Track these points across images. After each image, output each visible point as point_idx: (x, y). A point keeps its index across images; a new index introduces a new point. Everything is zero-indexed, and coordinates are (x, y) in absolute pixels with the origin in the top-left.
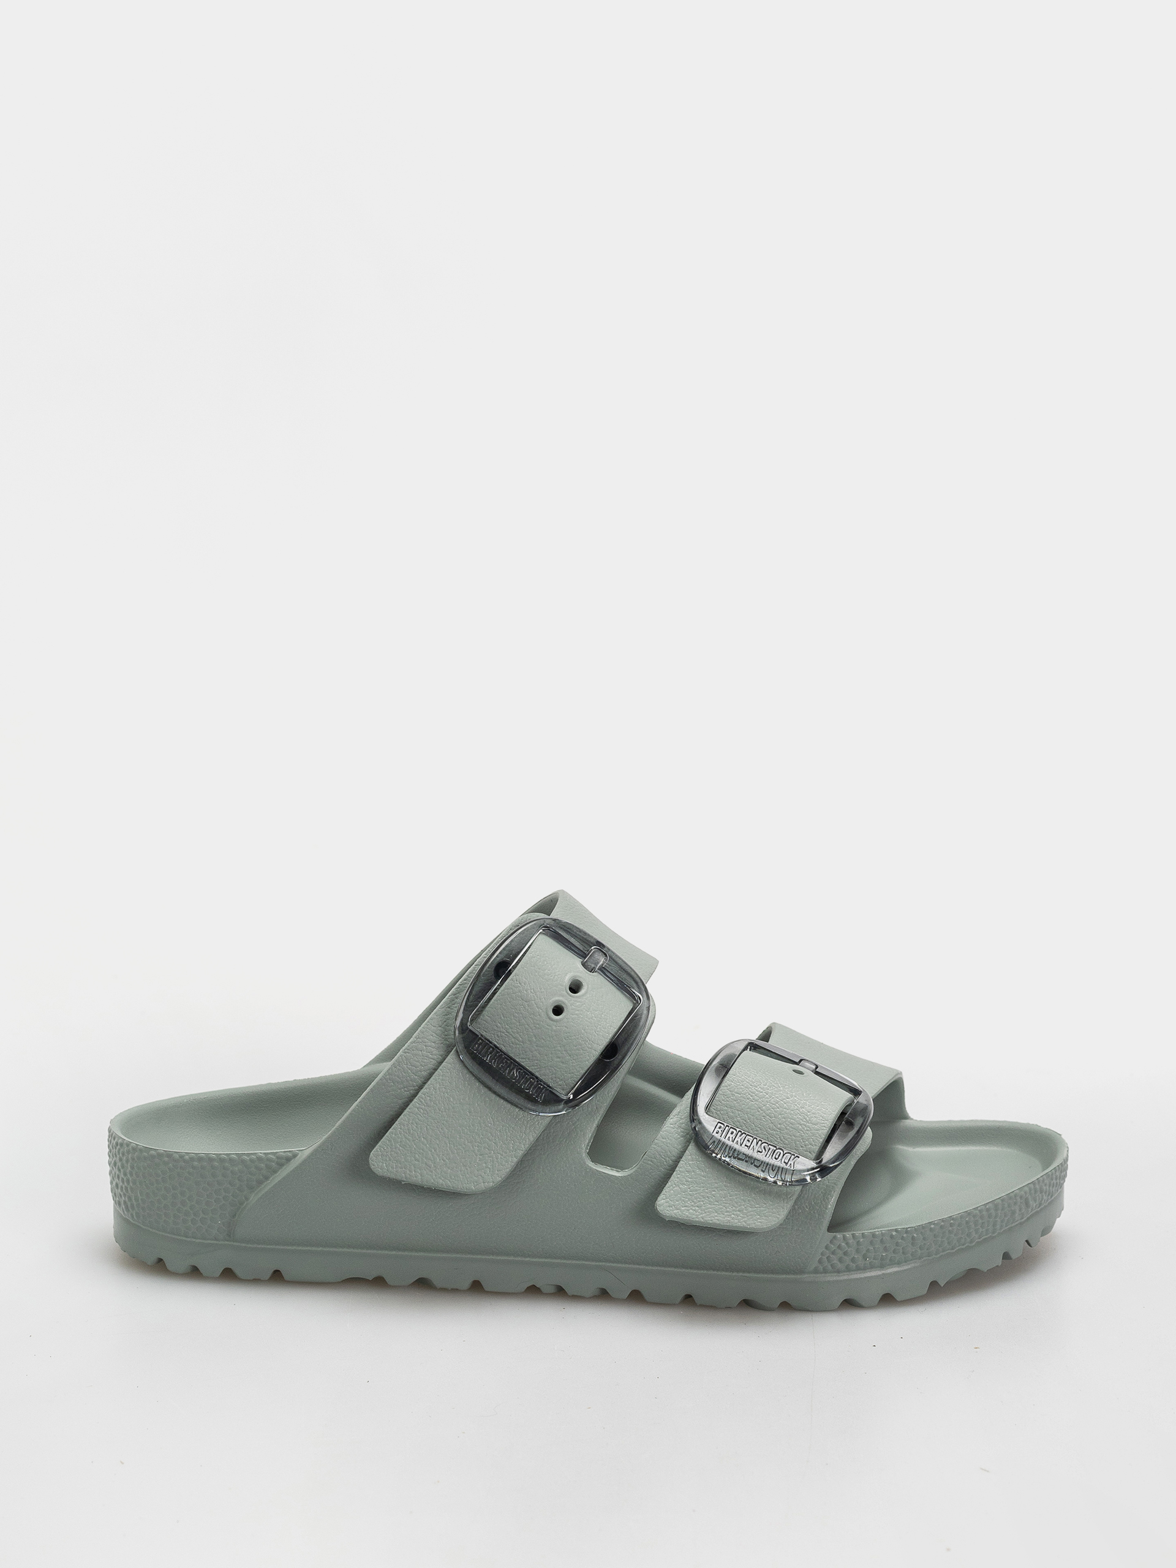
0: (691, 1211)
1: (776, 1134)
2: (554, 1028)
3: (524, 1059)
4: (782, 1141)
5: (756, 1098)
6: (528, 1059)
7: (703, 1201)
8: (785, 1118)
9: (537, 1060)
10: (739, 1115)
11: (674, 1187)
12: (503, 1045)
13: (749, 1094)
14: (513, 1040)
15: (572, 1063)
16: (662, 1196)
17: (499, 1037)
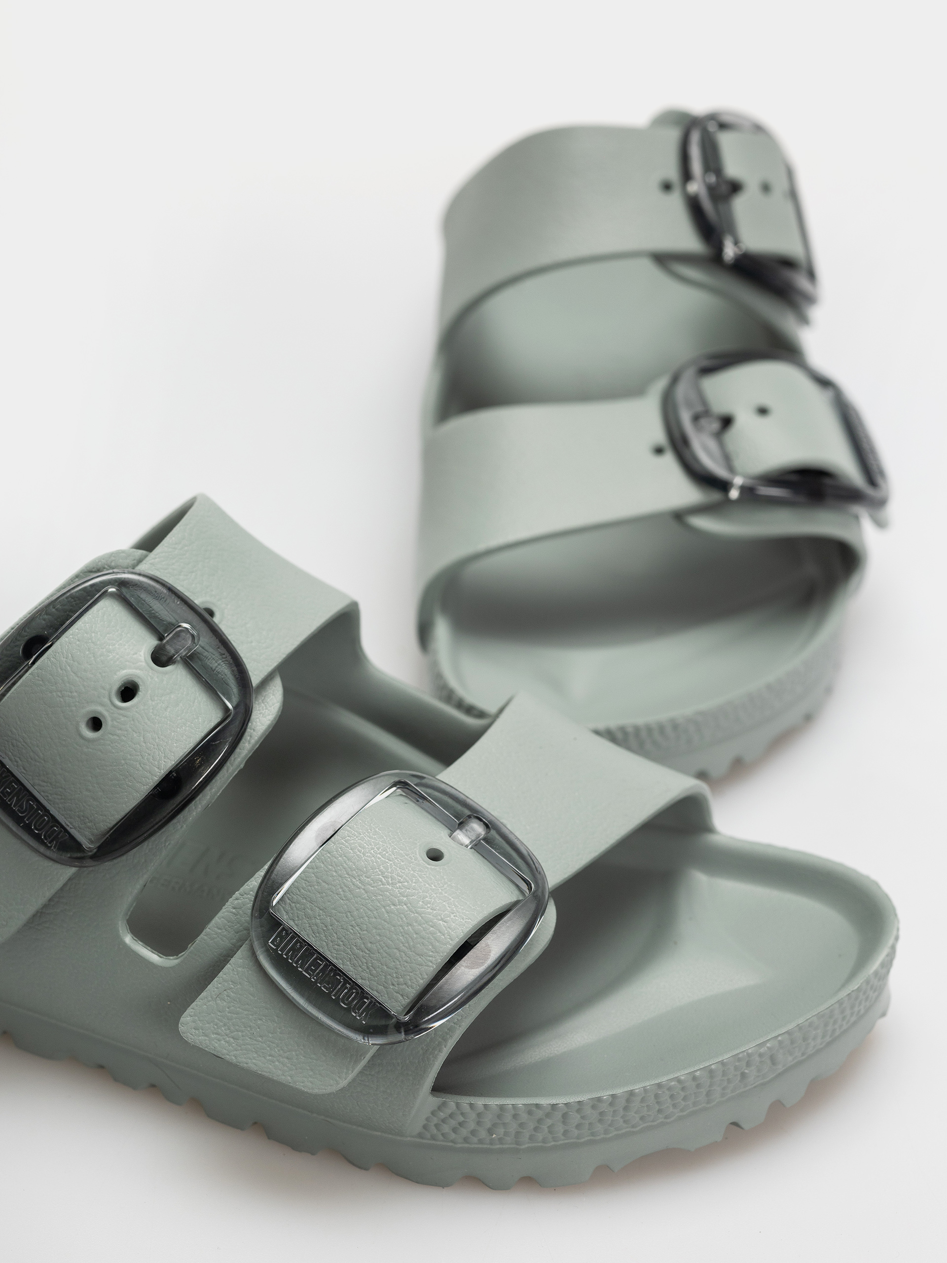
0: (223, 1042)
1: (363, 957)
2: (86, 750)
3: (44, 782)
4: (368, 968)
5: (349, 896)
6: (51, 784)
7: (242, 1032)
8: (380, 935)
9: (62, 788)
10: (319, 916)
11: (209, 1001)
12: (19, 758)
13: (342, 888)
14: (32, 754)
15: (105, 802)
16: (189, 1011)
17: (14, 746)
